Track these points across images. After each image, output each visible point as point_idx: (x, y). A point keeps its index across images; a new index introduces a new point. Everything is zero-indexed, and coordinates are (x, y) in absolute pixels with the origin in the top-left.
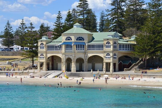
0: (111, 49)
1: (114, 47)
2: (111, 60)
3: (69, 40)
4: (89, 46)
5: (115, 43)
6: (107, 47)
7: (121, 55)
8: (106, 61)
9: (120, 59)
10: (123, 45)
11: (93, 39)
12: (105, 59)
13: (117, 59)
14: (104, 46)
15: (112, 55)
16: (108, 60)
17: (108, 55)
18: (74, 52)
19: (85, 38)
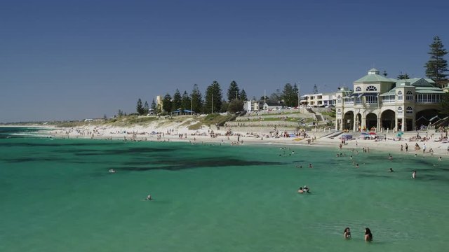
0: (403, 101)
1: (407, 98)
2: (402, 116)
3: (359, 90)
4: (383, 98)
5: (408, 93)
6: (399, 98)
8: (397, 116)
12: (396, 113)
13: (414, 115)
14: (396, 97)
15: (403, 109)
16: (400, 115)
17: (400, 108)
18: (365, 106)
19: (378, 87)
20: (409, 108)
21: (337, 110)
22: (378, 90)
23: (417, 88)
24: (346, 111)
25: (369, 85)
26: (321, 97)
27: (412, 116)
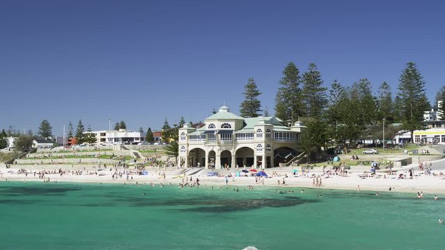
0: (263, 138)
1: (267, 136)
2: (262, 153)
3: (212, 127)
4: (237, 135)
5: (268, 130)
6: (258, 136)
7: (277, 147)
8: (257, 153)
9: (276, 152)
10: (281, 133)
11: (245, 124)
12: (255, 151)
13: (272, 152)
14: (255, 135)
15: (263, 146)
16: (260, 152)
17: (259, 146)
18: (219, 143)
19: (233, 124)
20: (268, 146)
21: (180, 147)
22: (233, 128)
23: (274, 126)
24: (191, 148)
25: (223, 123)
26: (105, 134)
27: (271, 153)
